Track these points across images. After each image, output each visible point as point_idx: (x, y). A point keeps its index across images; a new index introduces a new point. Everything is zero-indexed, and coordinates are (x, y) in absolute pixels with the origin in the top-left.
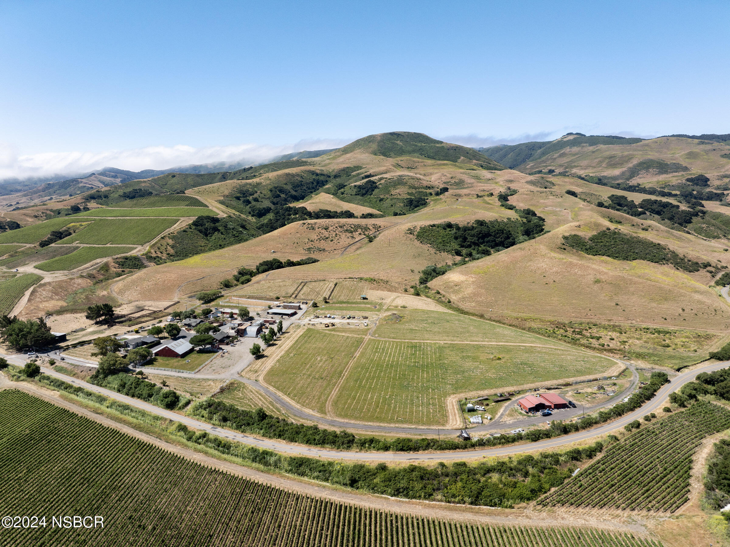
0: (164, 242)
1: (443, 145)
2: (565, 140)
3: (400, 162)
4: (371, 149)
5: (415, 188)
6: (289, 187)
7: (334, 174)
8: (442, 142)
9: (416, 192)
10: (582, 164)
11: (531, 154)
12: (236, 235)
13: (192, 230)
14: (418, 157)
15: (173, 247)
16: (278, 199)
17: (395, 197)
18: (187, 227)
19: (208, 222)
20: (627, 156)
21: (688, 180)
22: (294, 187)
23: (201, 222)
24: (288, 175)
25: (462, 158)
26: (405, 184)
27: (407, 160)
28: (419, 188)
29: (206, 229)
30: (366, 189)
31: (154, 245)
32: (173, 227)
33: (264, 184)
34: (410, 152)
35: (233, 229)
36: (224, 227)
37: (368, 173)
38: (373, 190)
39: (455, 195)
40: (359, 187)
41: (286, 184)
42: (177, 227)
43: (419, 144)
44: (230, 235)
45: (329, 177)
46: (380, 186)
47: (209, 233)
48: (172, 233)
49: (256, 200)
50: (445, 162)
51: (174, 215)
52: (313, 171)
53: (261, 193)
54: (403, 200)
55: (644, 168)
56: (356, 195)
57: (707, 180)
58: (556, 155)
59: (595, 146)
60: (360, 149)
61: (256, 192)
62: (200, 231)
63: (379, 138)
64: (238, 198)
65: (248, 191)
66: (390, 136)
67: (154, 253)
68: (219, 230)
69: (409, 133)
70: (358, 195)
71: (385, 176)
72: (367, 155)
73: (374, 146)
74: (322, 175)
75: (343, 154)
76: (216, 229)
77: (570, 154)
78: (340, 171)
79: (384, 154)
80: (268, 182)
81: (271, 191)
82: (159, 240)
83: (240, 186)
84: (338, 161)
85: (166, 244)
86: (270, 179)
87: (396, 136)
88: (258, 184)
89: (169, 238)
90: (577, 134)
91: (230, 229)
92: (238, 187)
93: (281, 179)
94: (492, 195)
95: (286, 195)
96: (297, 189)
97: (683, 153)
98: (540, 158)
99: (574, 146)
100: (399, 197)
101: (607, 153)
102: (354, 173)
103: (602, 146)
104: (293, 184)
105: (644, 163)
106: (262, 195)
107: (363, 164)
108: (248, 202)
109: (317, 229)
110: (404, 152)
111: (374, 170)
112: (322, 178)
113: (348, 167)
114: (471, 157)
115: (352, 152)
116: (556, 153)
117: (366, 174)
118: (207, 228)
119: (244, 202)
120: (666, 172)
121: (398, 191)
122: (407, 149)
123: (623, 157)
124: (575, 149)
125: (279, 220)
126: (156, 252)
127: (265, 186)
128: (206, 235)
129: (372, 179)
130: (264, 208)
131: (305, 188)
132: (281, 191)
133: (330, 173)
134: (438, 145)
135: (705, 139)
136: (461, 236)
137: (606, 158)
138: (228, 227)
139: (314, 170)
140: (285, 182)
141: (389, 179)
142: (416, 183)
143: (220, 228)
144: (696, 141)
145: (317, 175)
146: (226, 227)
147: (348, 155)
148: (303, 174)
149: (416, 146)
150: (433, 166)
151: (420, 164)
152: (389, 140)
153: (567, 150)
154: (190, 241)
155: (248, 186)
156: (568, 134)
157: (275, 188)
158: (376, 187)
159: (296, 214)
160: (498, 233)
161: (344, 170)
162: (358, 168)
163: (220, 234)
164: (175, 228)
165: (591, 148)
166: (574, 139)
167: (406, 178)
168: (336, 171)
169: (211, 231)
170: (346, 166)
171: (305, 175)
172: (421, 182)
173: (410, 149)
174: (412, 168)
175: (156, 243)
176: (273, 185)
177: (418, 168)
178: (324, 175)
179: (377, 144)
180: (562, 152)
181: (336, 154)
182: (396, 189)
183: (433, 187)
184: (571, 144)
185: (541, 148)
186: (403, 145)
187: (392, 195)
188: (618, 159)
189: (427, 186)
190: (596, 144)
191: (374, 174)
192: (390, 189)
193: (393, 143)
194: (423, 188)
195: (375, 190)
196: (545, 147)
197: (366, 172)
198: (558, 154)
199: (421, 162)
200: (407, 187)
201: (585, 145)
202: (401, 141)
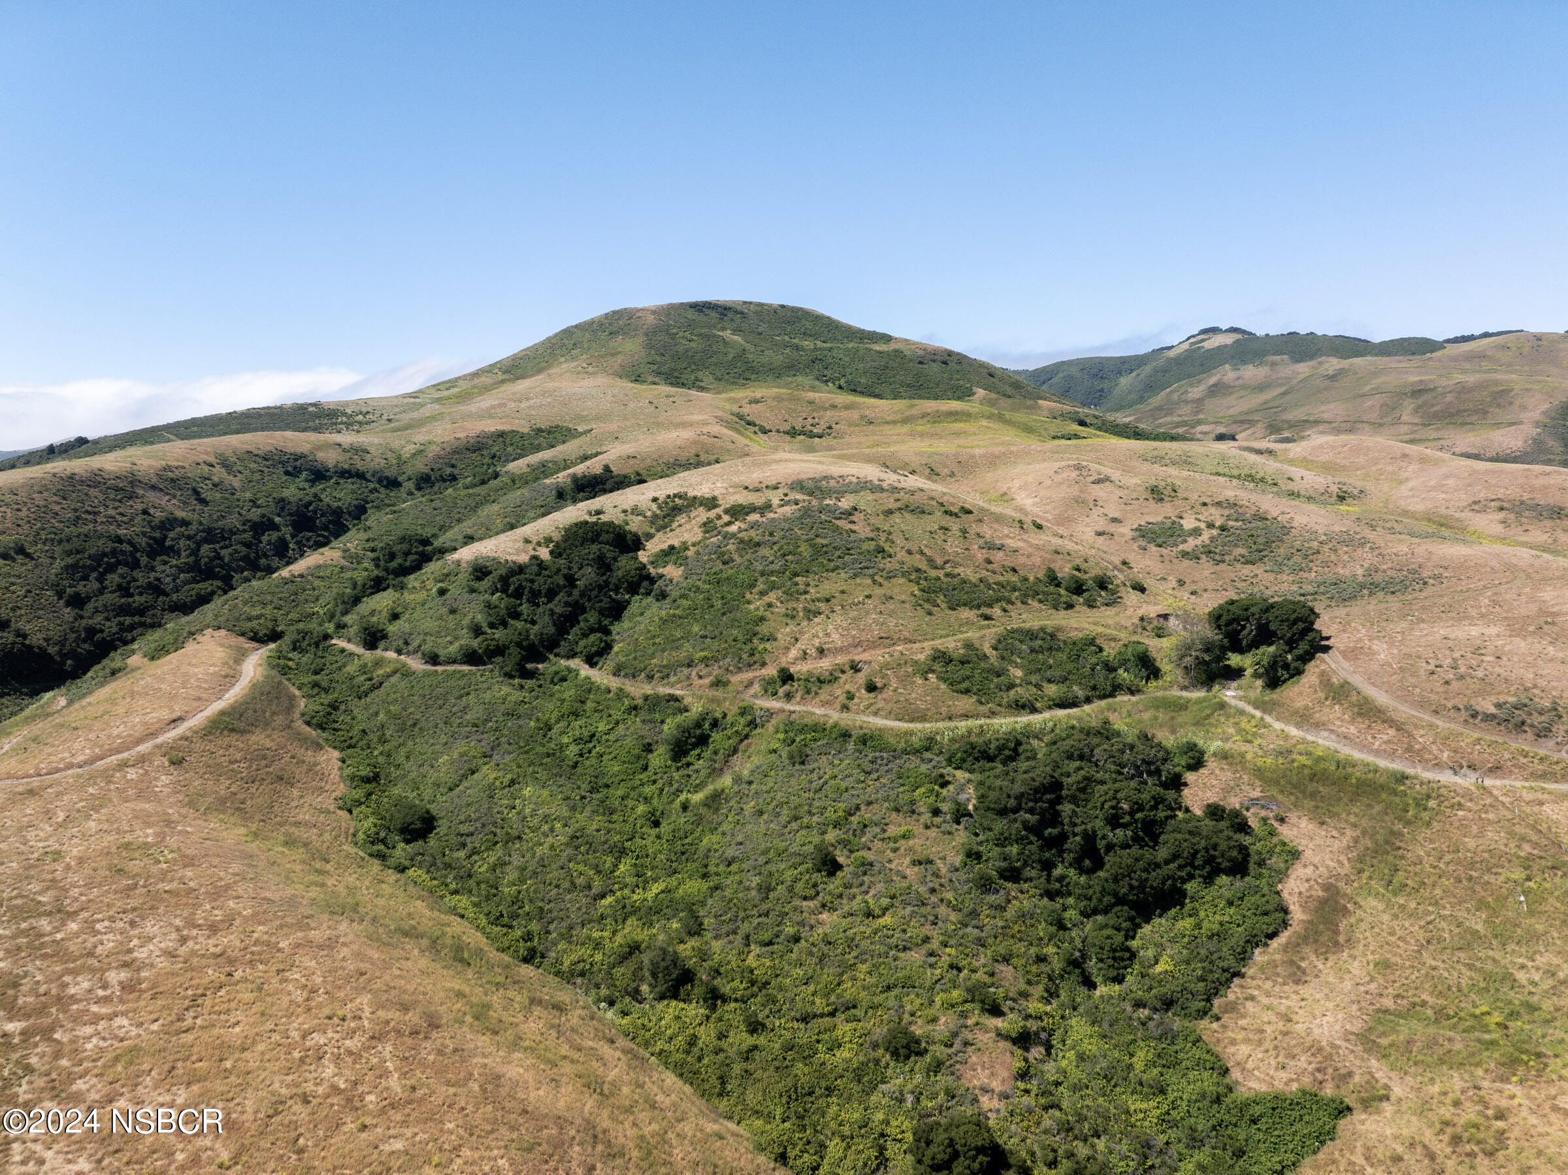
1: (892, 346)
2: (1205, 346)
3: (747, 409)
4: (620, 359)
5: (979, 603)
7: (420, 467)
8: (887, 338)
9: (1007, 654)
10: (1326, 416)
11: (1102, 390)
14: (813, 388)
17: (831, 710)
20: (1479, 386)
22: (77, 570)
25: (980, 393)
27: (779, 399)
34: (777, 373)
37: (594, 467)
40: (510, 578)
43: (808, 344)
45: (390, 483)
46: (671, 571)
56: (472, 658)
58: (1196, 392)
59: (1313, 363)
60: (573, 359)
63: (651, 319)
66: (691, 314)
69: (760, 305)
71: (697, 483)
72: (602, 380)
73: (632, 347)
74: (347, 473)
75: (503, 382)
77: (1243, 387)
78: (456, 451)
79: (674, 379)
87: (714, 314)
90: (1233, 330)
98: (1141, 399)
99: (1244, 362)
101: (1391, 380)
102: (518, 466)
104: (82, 544)
107: (582, 419)
110: (752, 369)
111: (627, 449)
112: (339, 494)
113: (501, 434)
115: (540, 371)
116: (1191, 385)
117: (580, 469)
122: (765, 360)
123: (1463, 390)
124: (1251, 373)
129: (612, 506)
133: (401, 462)
134: (877, 347)
137: (1399, 395)
139: (305, 448)
141: (737, 512)
142: (954, 546)
145: (319, 475)
147: (523, 385)
149: (797, 348)
151: (844, 414)
152: (690, 325)
153: (1227, 373)
156: (1204, 332)
161: (477, 446)
162: (553, 434)
166: (1237, 342)
167: (865, 500)
168: (433, 450)
170: (491, 426)
172: (987, 531)
173: (778, 359)
174: (812, 435)
177: (840, 436)
178: (361, 476)
179: (641, 339)
180: (1213, 380)
181: (476, 381)
182: (810, 614)
183: (1102, 584)
184: (1233, 357)
185: (1120, 373)
186: (748, 346)
187: (786, 677)
188: (1449, 398)
189: (1053, 579)
190: (1312, 358)
191: (628, 470)
192: (756, 605)
193: (707, 337)
194: (1029, 592)
195: (636, 603)
196: (1147, 369)
197: (586, 458)
198: (1202, 387)
199: (847, 407)
200: (902, 589)
201: (1277, 358)
202: (735, 331)
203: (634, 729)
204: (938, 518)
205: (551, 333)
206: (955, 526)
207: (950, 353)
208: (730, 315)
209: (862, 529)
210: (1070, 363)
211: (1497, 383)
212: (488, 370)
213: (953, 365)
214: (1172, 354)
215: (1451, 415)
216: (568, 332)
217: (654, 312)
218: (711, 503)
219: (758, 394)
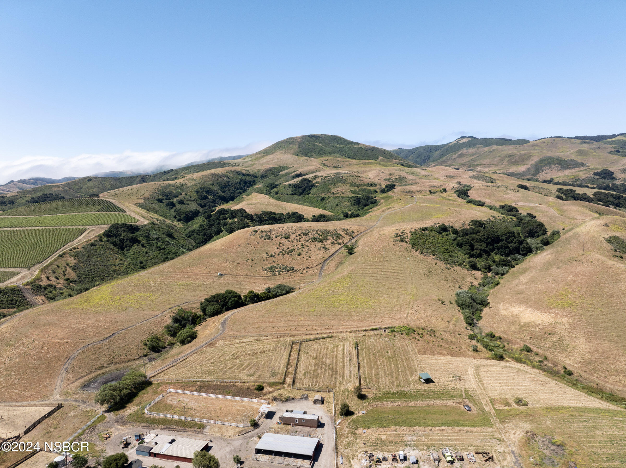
0: (62, 263)
1: (360, 146)
2: (460, 142)
3: (324, 162)
4: (293, 150)
5: (358, 186)
6: (216, 188)
7: (260, 174)
8: (358, 144)
9: (359, 190)
10: (484, 163)
11: (430, 156)
12: (162, 247)
13: (103, 243)
14: (339, 157)
15: (74, 268)
16: (206, 201)
17: (338, 195)
18: (96, 239)
19: (125, 231)
20: (525, 154)
21: (595, 174)
22: (221, 187)
23: (115, 232)
24: (213, 175)
25: (381, 158)
26: (345, 182)
27: (331, 160)
28: (361, 186)
29: (122, 241)
30: (303, 188)
31: (47, 267)
32: (77, 240)
33: (189, 184)
34: (330, 153)
35: (157, 239)
36: (146, 236)
37: (298, 172)
38: (310, 189)
39: (406, 192)
40: (295, 186)
41: (213, 185)
42: (82, 240)
43: (338, 146)
44: (154, 248)
45: (256, 177)
46: (317, 184)
47: (126, 246)
48: (74, 248)
49: (181, 202)
50: (370, 161)
51: (80, 223)
52: (239, 172)
53: (186, 195)
54: (348, 199)
55: (546, 165)
56: (292, 194)
57: (612, 173)
58: (455, 156)
59: (489, 147)
60: (281, 150)
61: (181, 194)
62: (114, 244)
63: (299, 140)
64: (160, 201)
65: (172, 192)
66: (308, 138)
67: (45, 279)
68: (139, 242)
69: (326, 135)
70: (295, 194)
71: (319, 174)
72: (289, 155)
73: (295, 147)
74: (248, 175)
75: (264, 156)
76: (135, 241)
77: (468, 155)
78: (266, 171)
79: (306, 155)
80: (193, 183)
81: (197, 192)
82: (56, 260)
83: (162, 187)
84: (261, 162)
85: (65, 264)
86: (195, 180)
87: (314, 138)
88: (182, 185)
89: (71, 255)
90: (470, 137)
91: (153, 239)
92: (160, 188)
93: (207, 179)
94: (445, 191)
95: (214, 196)
96: (225, 190)
97: (572, 151)
98: (439, 159)
99: (470, 147)
100: (342, 195)
101: (505, 153)
102: (282, 173)
103: (495, 147)
104: (219, 184)
105: (545, 160)
106: (187, 197)
107: (288, 164)
108: (173, 205)
109: (274, 239)
110: (324, 153)
111: (304, 169)
112: (248, 178)
113: (273, 168)
114: (388, 157)
115: (273, 153)
116: (454, 154)
117: (296, 173)
118: (124, 240)
119: (167, 205)
120: (567, 168)
121: (339, 189)
122: (328, 150)
123: (521, 155)
124: (471, 150)
125: (213, 225)
126: (48, 278)
127: (190, 187)
128: (122, 249)
129: (306, 177)
130: (191, 212)
131: (233, 188)
132: (209, 192)
133: (256, 173)
134: (355, 146)
135: (585, 139)
136: (466, 243)
137: (505, 157)
138: (151, 236)
139: (239, 170)
140: (211, 182)
141: (326, 177)
142: (356, 180)
143: (140, 239)
144: (578, 141)
145: (243, 175)
146: (147, 236)
147: (270, 157)
148: (229, 175)
149: (335, 147)
150: (358, 164)
151: (345, 163)
152: (309, 141)
153: (464, 151)
154: (99, 259)
155: (172, 188)
156: (461, 137)
157: (202, 189)
158: (313, 186)
159: (234, 217)
160: (509, 237)
161: (269, 170)
162: (283, 168)
163: (141, 246)
164: (80, 241)
165: (486, 149)
166: (469, 141)
167: (345, 175)
168: (262, 171)
169: (128, 243)
170: (271, 166)
171: (232, 176)
172: (361, 179)
173: (331, 150)
174: (338, 168)
175: (51, 264)
176: (199, 186)
177: (344, 167)
178: (250, 175)
179: (297, 145)
180: (460, 153)
181: (257, 156)
182: (336, 187)
183: (375, 184)
184: (467, 146)
185: (437, 150)
186: (323, 147)
187: (333, 193)
188: (517, 157)
189: (368, 184)
190: (489, 145)
191: (304, 173)
192: (329, 187)
193: (313, 144)
194: (365, 185)
195: (313, 188)
196: (442, 149)
197: (295, 172)
198: (457, 155)
199: (346, 162)
200: (348, 185)
201: (479, 146)
202: (320, 143)
203: (315, 199)
204: (355, 177)
205: (273, 143)
206: (357, 178)
207: (374, 148)
208: (318, 138)
209: (344, 178)
210: (421, 147)
211: (530, 153)
212: (259, 153)
213: (374, 151)
214: (450, 144)
215: (516, 162)
216: (278, 143)
217: (299, 138)
218: (322, 176)
219: (326, 158)
